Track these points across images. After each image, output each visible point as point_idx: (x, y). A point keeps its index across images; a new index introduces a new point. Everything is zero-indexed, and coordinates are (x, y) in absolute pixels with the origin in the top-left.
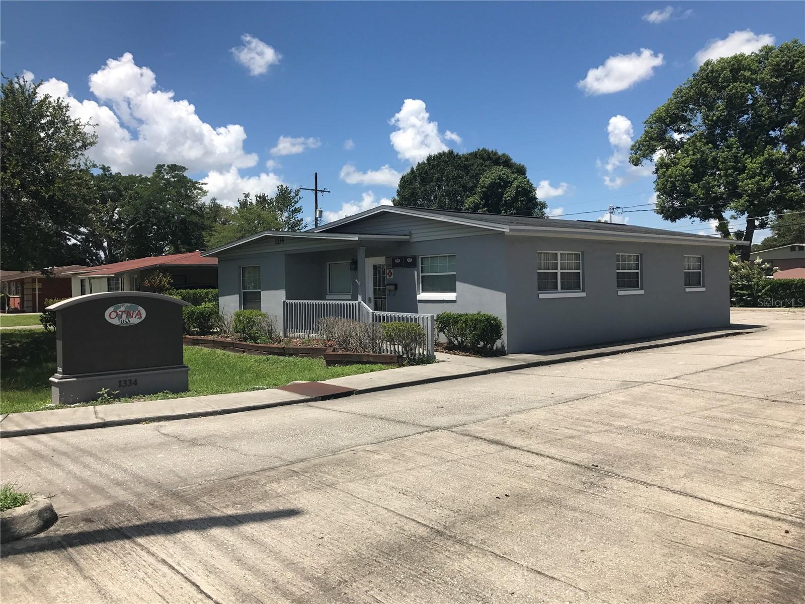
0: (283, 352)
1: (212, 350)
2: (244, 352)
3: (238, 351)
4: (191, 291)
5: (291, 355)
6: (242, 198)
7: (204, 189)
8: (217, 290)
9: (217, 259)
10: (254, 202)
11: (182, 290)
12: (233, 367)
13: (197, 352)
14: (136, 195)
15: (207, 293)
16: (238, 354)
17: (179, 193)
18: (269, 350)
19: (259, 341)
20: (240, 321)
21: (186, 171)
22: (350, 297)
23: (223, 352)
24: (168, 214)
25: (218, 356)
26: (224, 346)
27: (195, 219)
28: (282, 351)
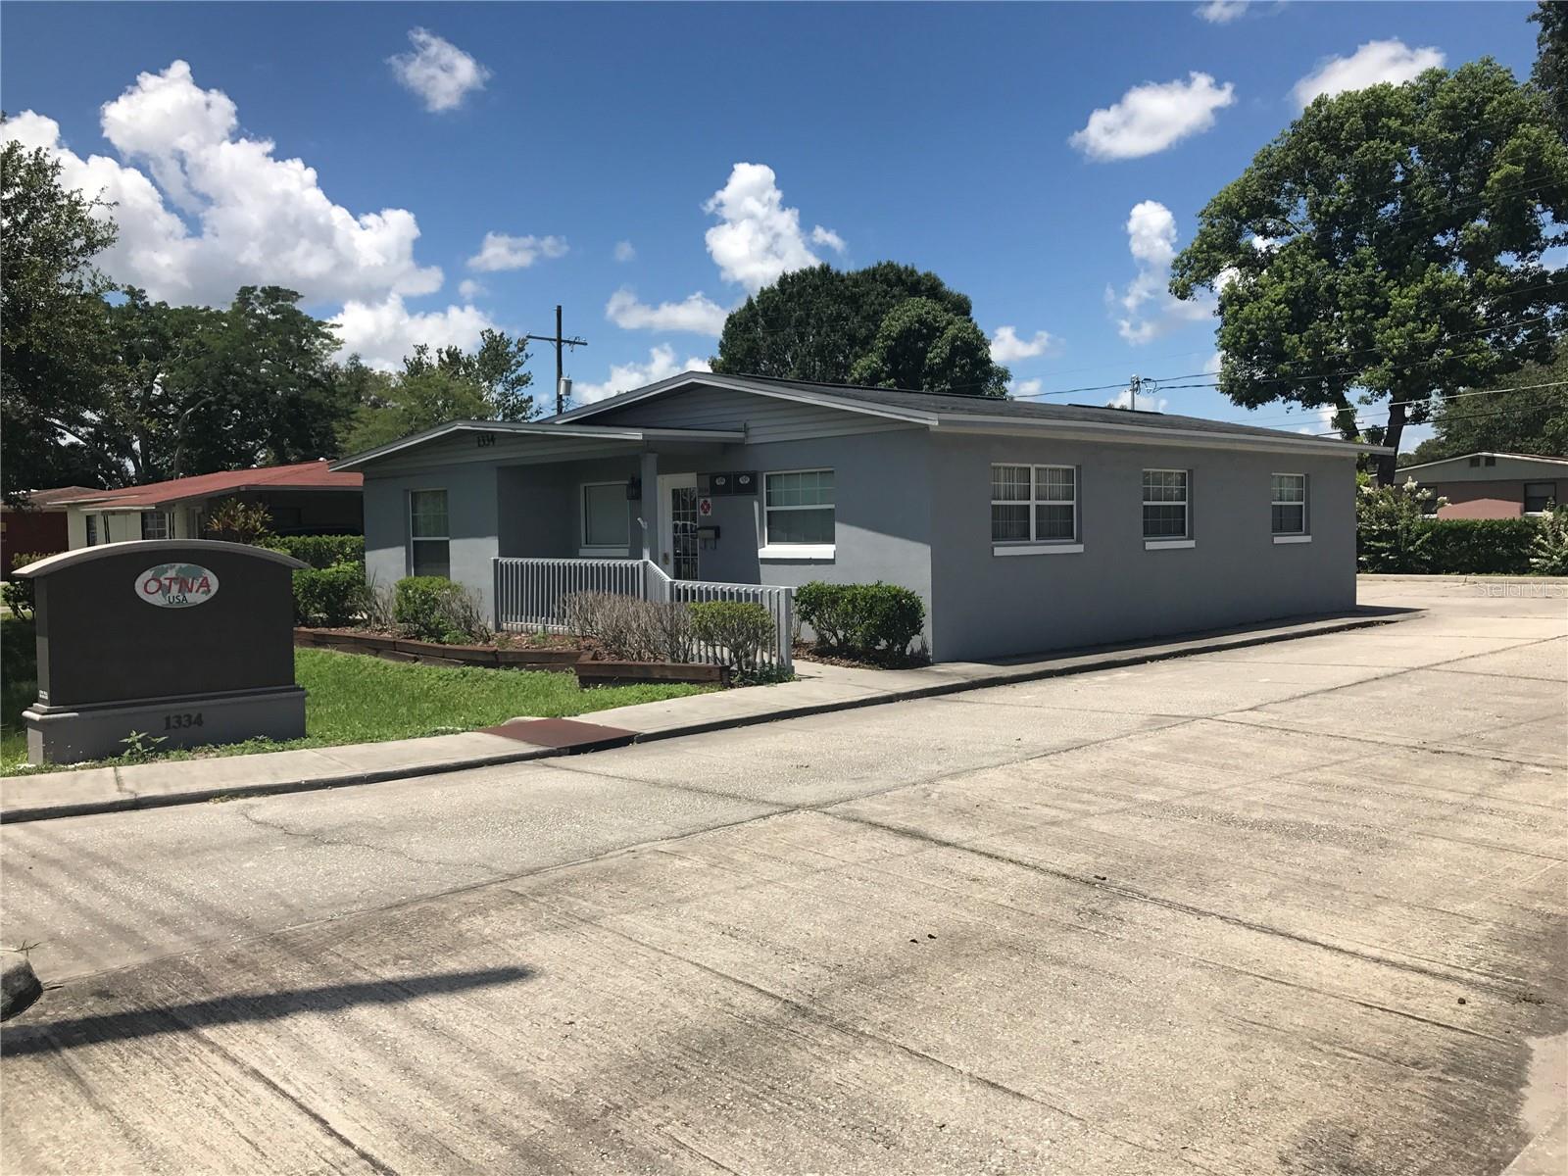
0: (495, 660)
1: (353, 655)
2: (416, 660)
3: (404, 659)
4: (309, 540)
5: (509, 666)
6: (412, 355)
7: (336, 337)
8: (361, 537)
9: (361, 476)
10: (435, 363)
11: (292, 538)
12: (395, 689)
13: (323, 661)
14: (198, 347)
15: (342, 544)
16: (404, 664)
17: (284, 343)
18: (467, 657)
19: (446, 638)
20: (408, 599)
21: (300, 300)
22: (626, 552)
23: (375, 660)
24: (263, 386)
25: (365, 668)
26: (376, 647)
27: (317, 395)
28: (493, 658)
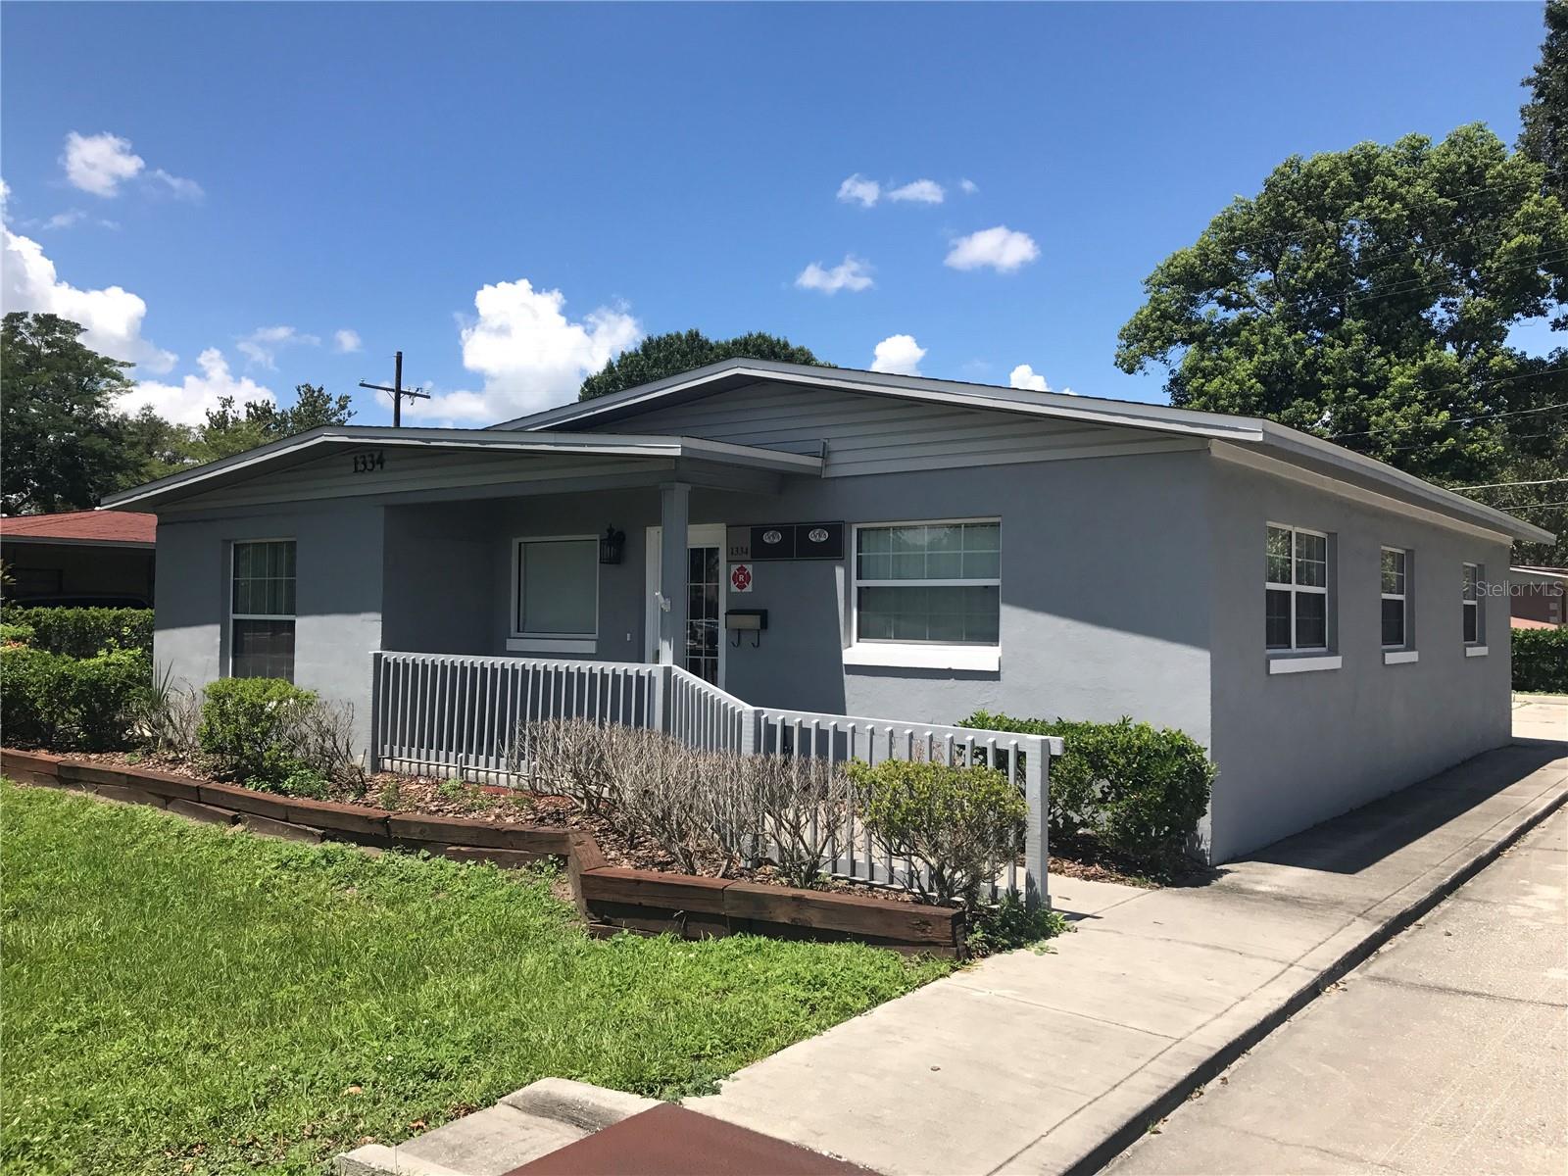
0: (383, 834)
1: (126, 805)
2: (235, 821)
3: (215, 818)
4: (69, 613)
5: (411, 846)
6: (216, 408)
8: (148, 611)
9: (152, 519)
10: (243, 417)
13: (70, 814)
15: (118, 620)
16: (213, 827)
18: (331, 823)
19: (288, 784)
20: (223, 714)
21: (82, 334)
22: (590, 647)
23: (164, 815)
25: (144, 833)
26: (166, 794)
28: (382, 831)
